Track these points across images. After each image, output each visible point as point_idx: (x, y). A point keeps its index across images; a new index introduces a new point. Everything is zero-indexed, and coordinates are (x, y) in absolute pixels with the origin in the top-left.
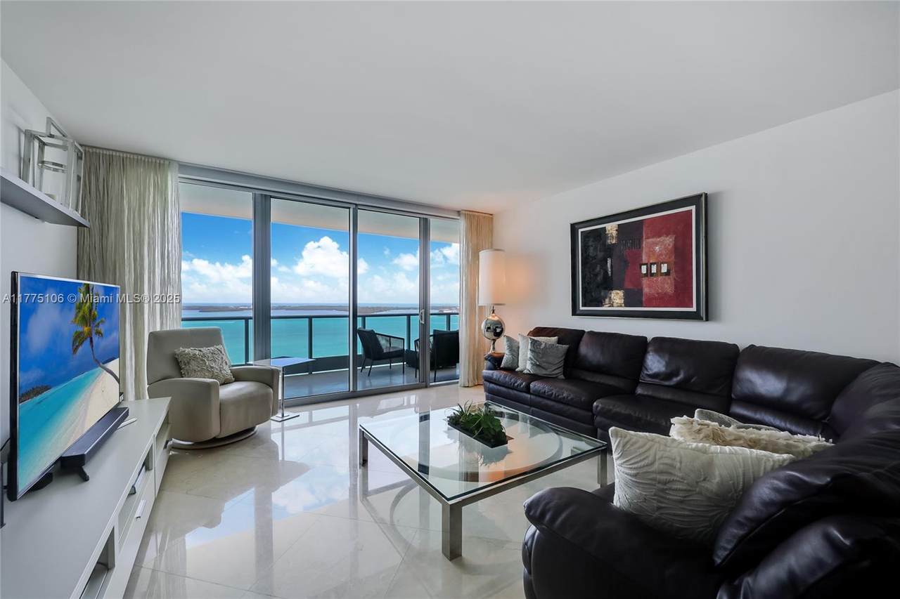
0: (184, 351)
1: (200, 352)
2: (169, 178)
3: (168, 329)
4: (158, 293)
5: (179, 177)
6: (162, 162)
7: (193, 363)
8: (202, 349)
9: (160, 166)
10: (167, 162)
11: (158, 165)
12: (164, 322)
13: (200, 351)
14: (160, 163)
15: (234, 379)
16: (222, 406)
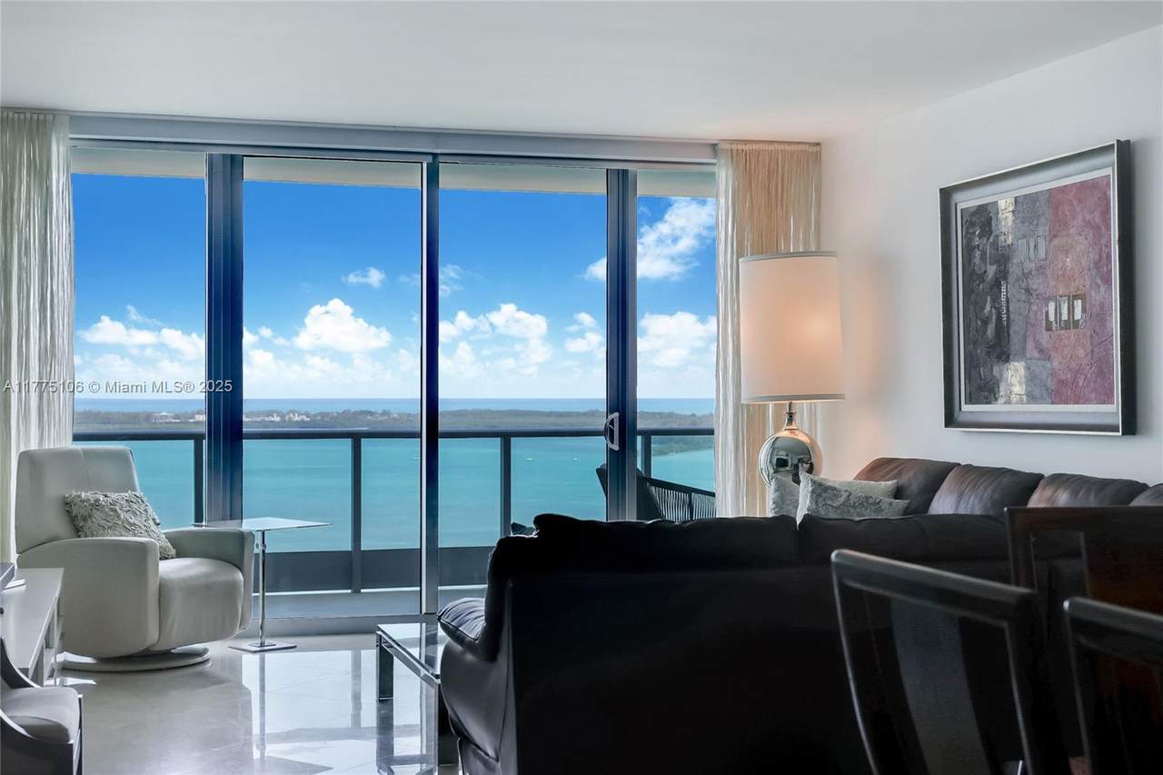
0: (79, 496)
1: (105, 499)
2: (54, 148)
3: (52, 447)
4: (34, 378)
5: (71, 139)
6: (42, 117)
7: (98, 515)
8: (109, 494)
9: (38, 127)
10: (50, 117)
11: (35, 126)
12: (46, 433)
13: (106, 496)
14: (38, 120)
15: (173, 552)
16: (164, 590)
